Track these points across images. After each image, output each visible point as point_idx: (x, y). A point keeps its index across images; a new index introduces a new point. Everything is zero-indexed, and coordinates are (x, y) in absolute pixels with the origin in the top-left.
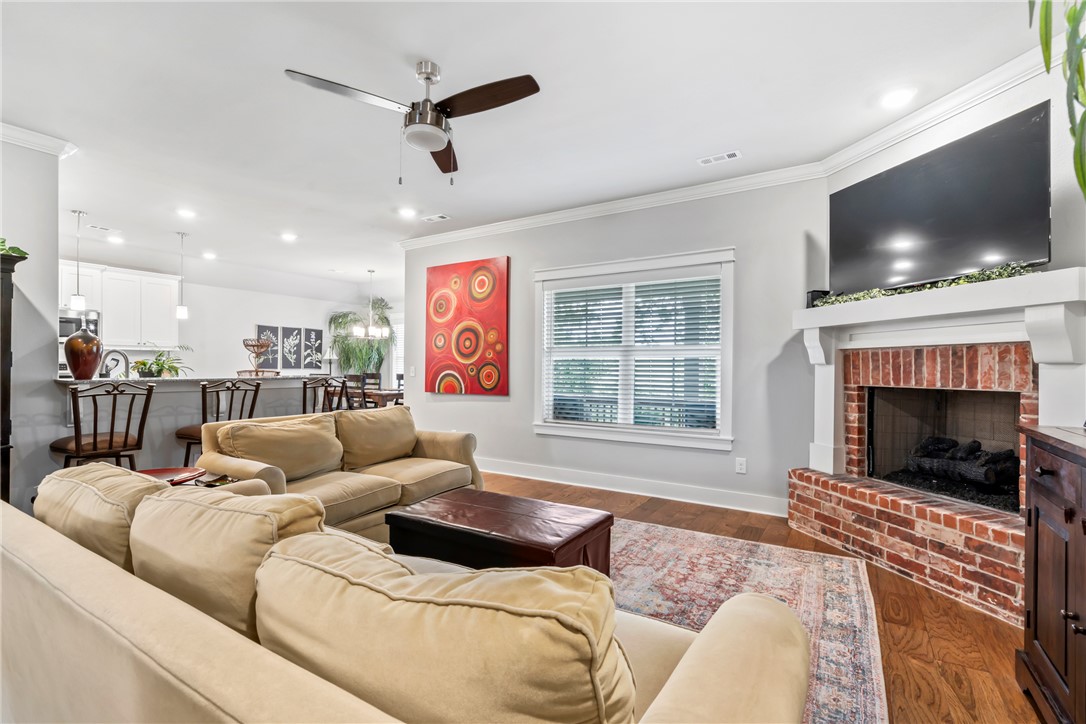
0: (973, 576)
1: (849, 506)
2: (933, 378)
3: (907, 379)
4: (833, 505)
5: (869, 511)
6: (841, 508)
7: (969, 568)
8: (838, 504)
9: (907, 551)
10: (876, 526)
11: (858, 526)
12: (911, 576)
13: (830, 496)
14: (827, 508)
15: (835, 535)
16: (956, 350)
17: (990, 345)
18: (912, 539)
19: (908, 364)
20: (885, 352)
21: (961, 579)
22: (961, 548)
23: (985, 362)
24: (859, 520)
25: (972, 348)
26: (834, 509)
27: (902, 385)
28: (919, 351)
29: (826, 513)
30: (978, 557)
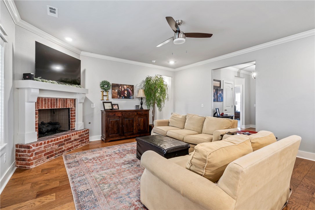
0: (79, 142)
1: (56, 144)
2: (59, 106)
3: (54, 107)
4: (51, 147)
5: (61, 142)
6: (54, 146)
7: (79, 140)
8: (53, 145)
9: (70, 145)
10: (64, 144)
11: (59, 148)
12: (71, 150)
13: (50, 145)
14: (48, 150)
15: (52, 156)
16: (64, 99)
17: (69, 99)
18: (71, 142)
19: (54, 102)
20: (48, 99)
21: (78, 144)
22: (78, 138)
23: (69, 102)
24: (59, 146)
25: (67, 99)
26: (52, 148)
27: (53, 108)
28: (57, 99)
29: (49, 151)
30: (80, 138)
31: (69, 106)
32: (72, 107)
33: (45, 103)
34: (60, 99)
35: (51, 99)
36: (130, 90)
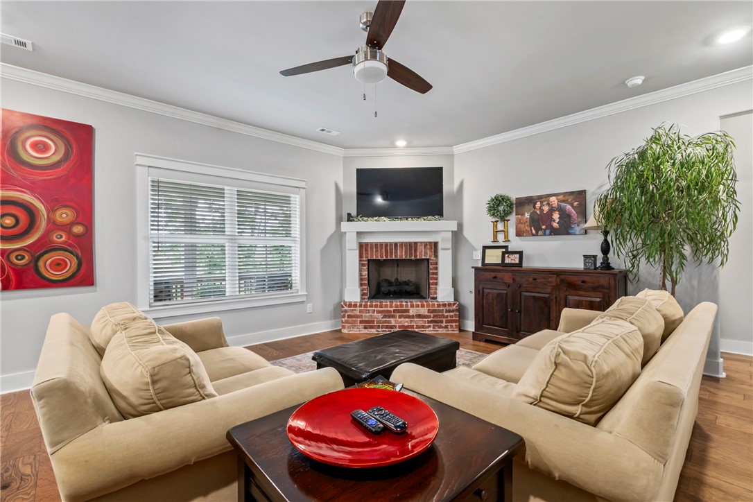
0: (429, 322)
1: (379, 312)
2: (401, 254)
3: (391, 255)
4: (370, 314)
5: (390, 311)
6: (375, 314)
7: (429, 320)
8: (374, 313)
9: (407, 322)
10: (393, 317)
11: (384, 319)
13: (369, 310)
14: (366, 316)
15: (372, 327)
16: (410, 244)
17: (421, 243)
18: (408, 317)
19: (391, 249)
20: (381, 244)
21: (427, 325)
22: (427, 314)
23: (421, 249)
24: (385, 317)
25: (416, 243)
26: (371, 316)
27: (389, 258)
28: (396, 244)
29: (367, 319)
30: (432, 315)
31: (421, 253)
32: (428, 257)
33: (377, 251)
34: (402, 244)
35: (386, 244)
36: (569, 207)
